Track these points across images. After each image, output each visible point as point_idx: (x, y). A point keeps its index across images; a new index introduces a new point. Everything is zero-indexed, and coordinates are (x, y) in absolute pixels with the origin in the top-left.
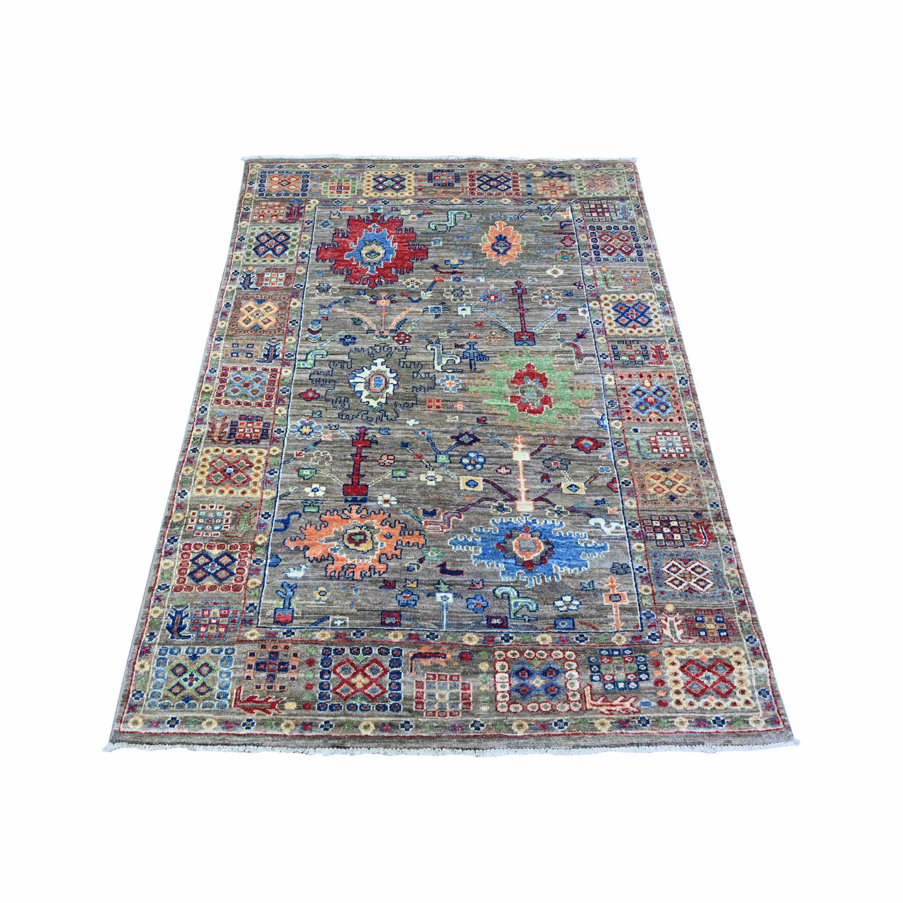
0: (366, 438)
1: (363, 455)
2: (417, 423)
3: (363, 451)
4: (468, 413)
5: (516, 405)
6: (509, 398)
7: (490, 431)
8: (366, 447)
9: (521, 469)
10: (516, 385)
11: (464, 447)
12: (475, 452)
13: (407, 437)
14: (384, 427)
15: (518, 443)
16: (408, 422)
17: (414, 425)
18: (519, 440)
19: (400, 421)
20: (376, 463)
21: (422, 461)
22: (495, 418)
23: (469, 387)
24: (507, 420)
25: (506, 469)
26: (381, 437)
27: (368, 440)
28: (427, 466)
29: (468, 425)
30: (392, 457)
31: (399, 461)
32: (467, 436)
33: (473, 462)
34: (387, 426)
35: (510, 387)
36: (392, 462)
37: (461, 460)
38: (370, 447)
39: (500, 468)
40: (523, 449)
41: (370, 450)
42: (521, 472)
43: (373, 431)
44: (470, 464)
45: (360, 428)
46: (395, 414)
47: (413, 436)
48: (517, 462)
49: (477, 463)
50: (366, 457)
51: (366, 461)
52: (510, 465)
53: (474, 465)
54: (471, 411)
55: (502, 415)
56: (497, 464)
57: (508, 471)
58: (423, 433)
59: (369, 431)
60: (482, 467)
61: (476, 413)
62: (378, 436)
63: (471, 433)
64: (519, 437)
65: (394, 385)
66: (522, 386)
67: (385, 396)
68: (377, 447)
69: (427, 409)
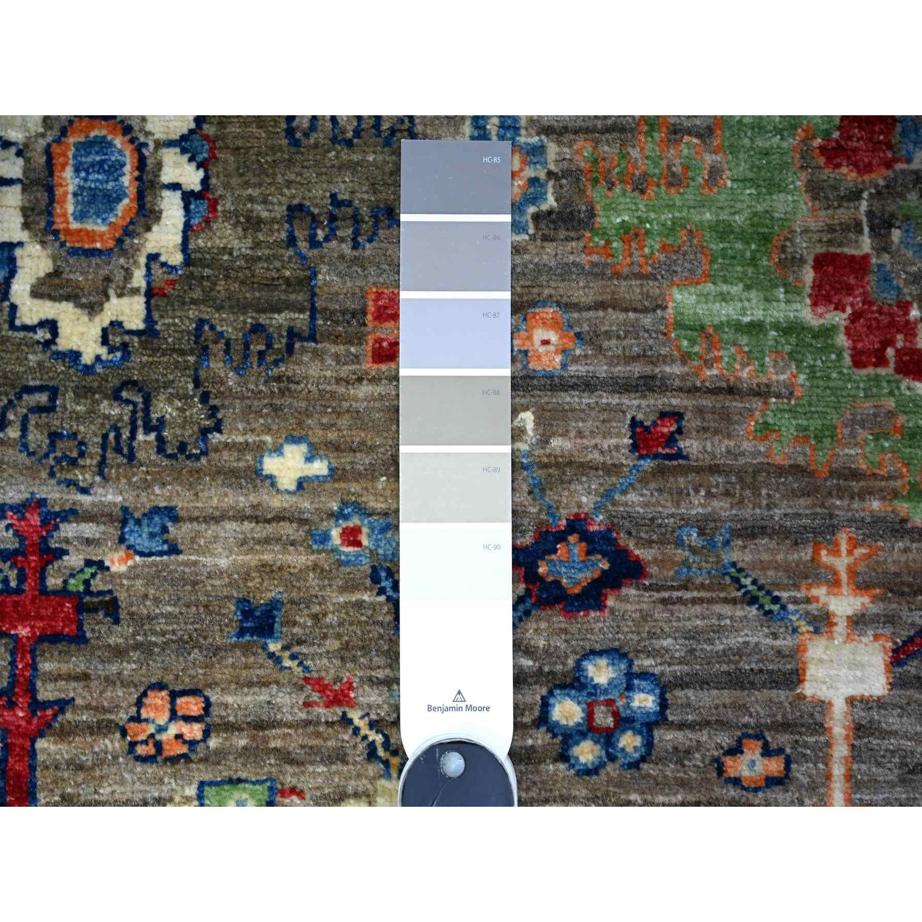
0: (53, 582)
1: (46, 692)
2: (319, 468)
3: (46, 666)
4: (588, 385)
5: (839, 319)
6: (809, 275)
7: (697, 505)
8: (55, 638)
9: (841, 750)
10: (847, 175)
11: (559, 620)
12: (615, 653)
13: (265, 569)
14: (145, 501)
15: (834, 583)
16: (271, 465)
17: (301, 484)
18: (841, 563)
19: (228, 458)
20: (112, 744)
21: (346, 721)
22: (725, 416)
23: (596, 194)
24: (788, 426)
25: (767, 752)
26: (132, 573)
27: (63, 593)
28: (372, 753)
29: (586, 468)
30: (192, 706)
31: (230, 727)
32: (574, 548)
33: (603, 718)
34: (160, 496)
35: (815, 189)
36: (194, 731)
37: (545, 705)
38: (79, 639)
39: (735, 751)
40: (858, 622)
41: (77, 663)
42: (838, 771)
43: (89, 530)
44: (588, 729)
45: (21, 509)
46: (197, 410)
47: (299, 559)
48: (824, 706)
49: (624, 722)
50: (62, 705)
51: (64, 734)
52: (786, 726)
53: (607, 738)
54: (602, 370)
55: (762, 392)
56: (722, 724)
57: (775, 766)
58: (351, 537)
59: (69, 530)
60: (649, 744)
61: (626, 387)
62: (117, 562)
63: (598, 523)
64: (843, 538)
65: (188, 197)
66: (879, 178)
67: (139, 279)
68: (116, 637)
69: (367, 365)
